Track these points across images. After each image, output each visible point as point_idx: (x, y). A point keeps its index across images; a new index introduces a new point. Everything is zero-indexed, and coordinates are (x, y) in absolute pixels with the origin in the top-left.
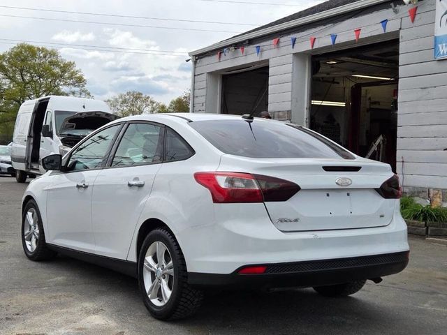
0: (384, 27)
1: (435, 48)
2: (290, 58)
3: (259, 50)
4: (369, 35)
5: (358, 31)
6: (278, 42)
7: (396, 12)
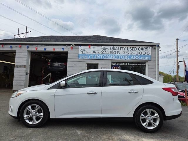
0: (63, 50)
1: (79, 56)
2: (26, 51)
3: (11, 47)
4: (58, 50)
5: (54, 49)
6: (21, 47)
7: (67, 47)
